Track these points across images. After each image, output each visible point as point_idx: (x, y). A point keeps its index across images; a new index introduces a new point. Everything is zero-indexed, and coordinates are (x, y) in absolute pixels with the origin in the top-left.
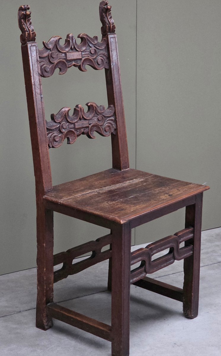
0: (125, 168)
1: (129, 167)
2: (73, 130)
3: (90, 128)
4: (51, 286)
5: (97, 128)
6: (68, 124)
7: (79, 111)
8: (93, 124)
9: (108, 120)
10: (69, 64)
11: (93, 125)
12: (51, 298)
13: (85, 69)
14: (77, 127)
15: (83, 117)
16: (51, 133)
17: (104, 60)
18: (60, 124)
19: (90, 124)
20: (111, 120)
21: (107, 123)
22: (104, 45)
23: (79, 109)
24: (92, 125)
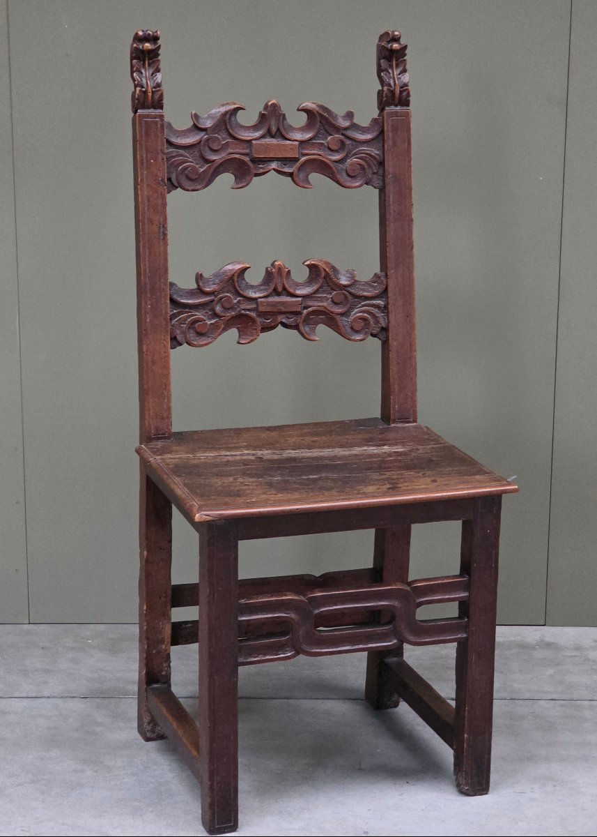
0: (401, 422)
1: (415, 421)
2: (253, 314)
3: (303, 315)
4: (164, 647)
5: (327, 317)
6: (238, 299)
7: (276, 275)
8: (314, 308)
9: (364, 306)
10: (261, 168)
11: (313, 311)
12: (164, 673)
13: (308, 182)
14: (262, 309)
15: (284, 289)
16: (187, 312)
17: (366, 167)
18: (216, 296)
19: (305, 308)
20: (377, 306)
21: (361, 312)
22: (373, 132)
23: (274, 270)
24: (310, 309)
